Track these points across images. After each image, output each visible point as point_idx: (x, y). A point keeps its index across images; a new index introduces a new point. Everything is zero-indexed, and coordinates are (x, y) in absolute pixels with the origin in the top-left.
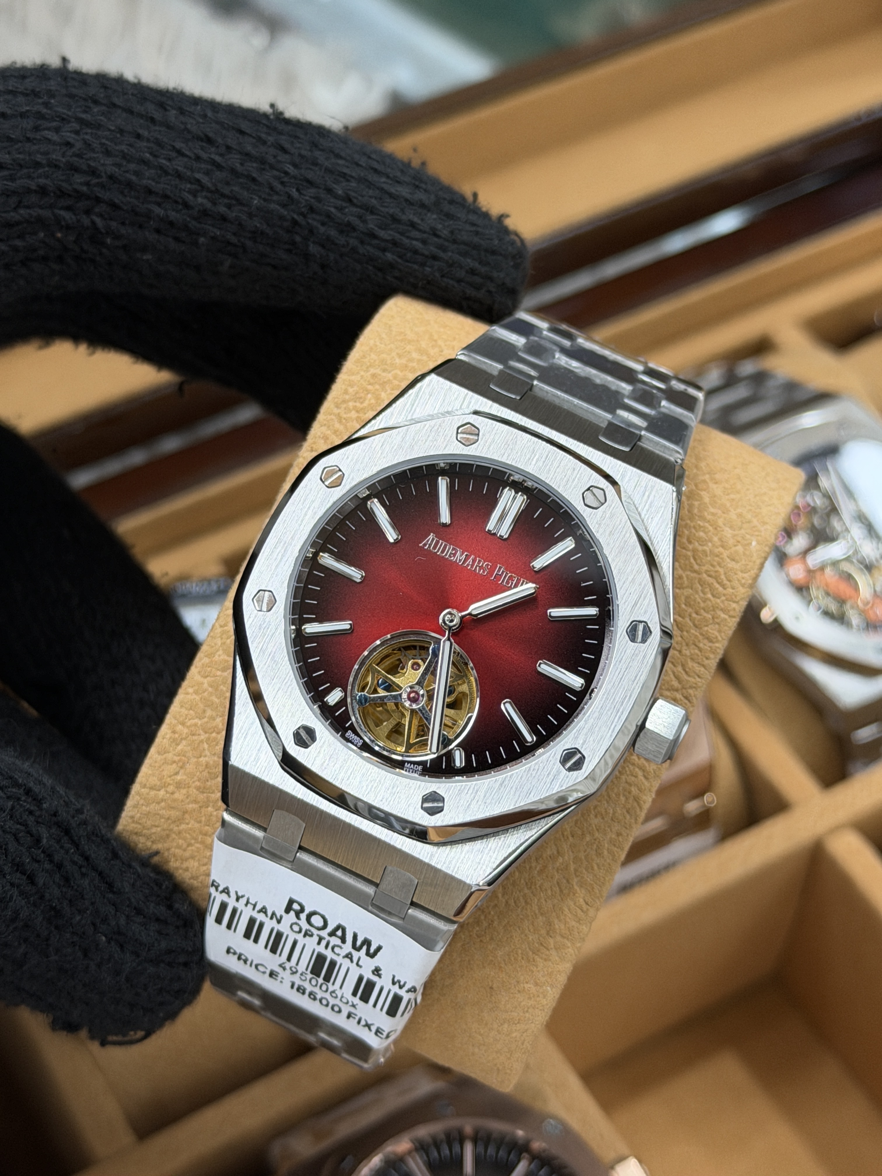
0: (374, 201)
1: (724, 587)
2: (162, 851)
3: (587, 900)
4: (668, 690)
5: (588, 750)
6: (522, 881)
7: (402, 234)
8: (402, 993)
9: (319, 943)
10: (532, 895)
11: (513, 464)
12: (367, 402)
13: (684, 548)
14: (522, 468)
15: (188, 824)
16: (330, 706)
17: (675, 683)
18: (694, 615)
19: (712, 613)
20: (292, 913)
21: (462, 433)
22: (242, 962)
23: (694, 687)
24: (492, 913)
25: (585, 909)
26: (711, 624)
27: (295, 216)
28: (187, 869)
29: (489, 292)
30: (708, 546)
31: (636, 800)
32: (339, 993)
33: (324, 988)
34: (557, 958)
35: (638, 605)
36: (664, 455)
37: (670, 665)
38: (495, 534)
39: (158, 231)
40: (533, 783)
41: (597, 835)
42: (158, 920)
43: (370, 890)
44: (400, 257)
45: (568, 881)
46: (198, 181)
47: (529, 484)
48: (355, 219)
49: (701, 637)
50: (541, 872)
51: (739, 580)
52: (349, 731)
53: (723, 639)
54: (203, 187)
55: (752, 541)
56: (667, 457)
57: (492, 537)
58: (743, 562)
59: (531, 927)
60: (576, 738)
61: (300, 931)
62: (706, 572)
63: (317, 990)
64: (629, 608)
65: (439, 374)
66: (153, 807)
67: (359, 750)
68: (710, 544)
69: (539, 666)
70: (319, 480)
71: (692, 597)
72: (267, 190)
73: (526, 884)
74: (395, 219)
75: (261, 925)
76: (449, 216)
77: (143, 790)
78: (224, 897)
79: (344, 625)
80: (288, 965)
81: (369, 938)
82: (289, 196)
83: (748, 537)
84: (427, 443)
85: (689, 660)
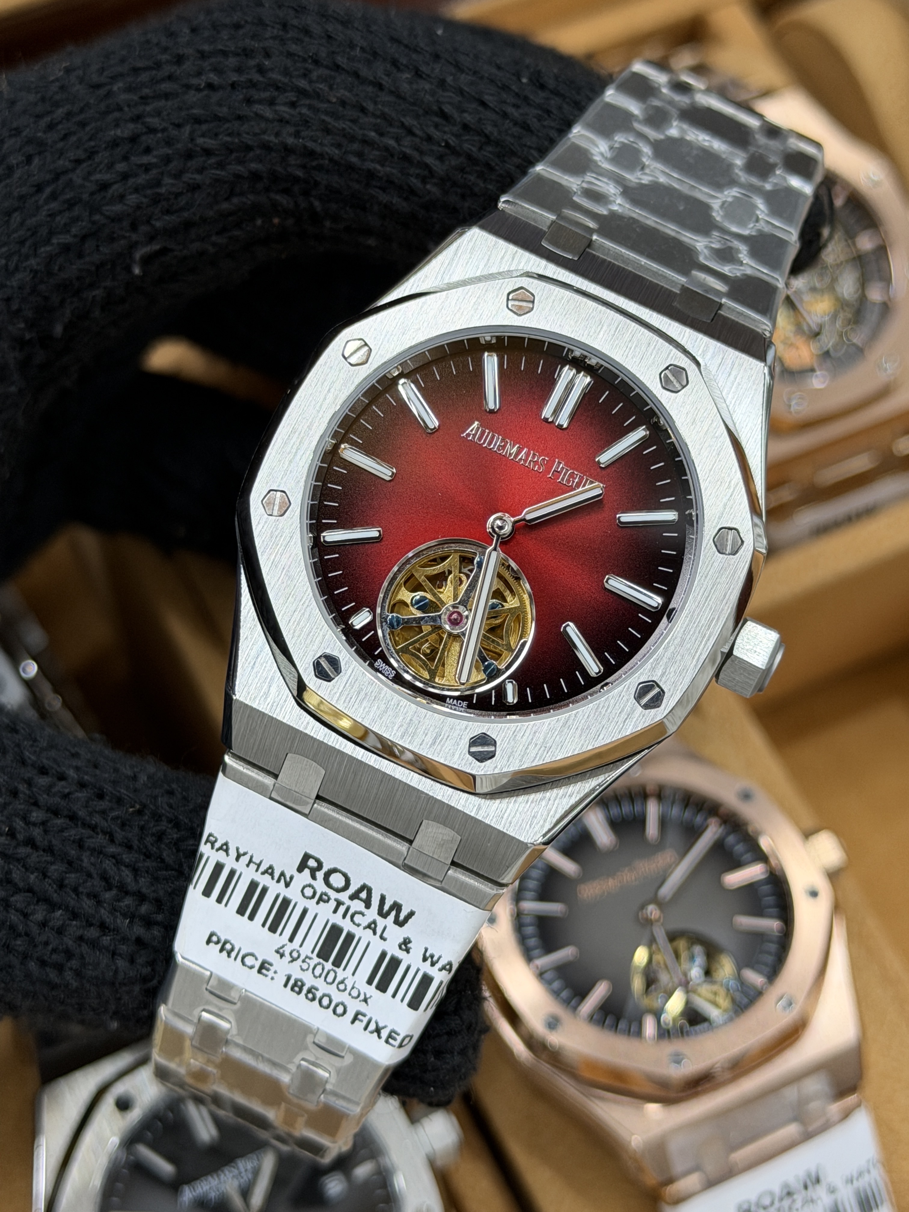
5: (668, 683)
8: (433, 972)
9: (336, 911)
16: (356, 630)
20: (307, 872)
21: (512, 299)
22: (225, 954)
32: (349, 983)
35: (727, 509)
36: (750, 326)
38: (552, 423)
40: (603, 723)
43: (402, 847)
47: (593, 361)
52: (379, 660)
57: (549, 426)
60: (653, 669)
61: (313, 896)
63: (320, 983)
64: (717, 513)
65: (481, 228)
67: (390, 683)
69: (607, 582)
70: (341, 357)
75: (265, 890)
78: (221, 856)
79: (373, 533)
81: (399, 901)
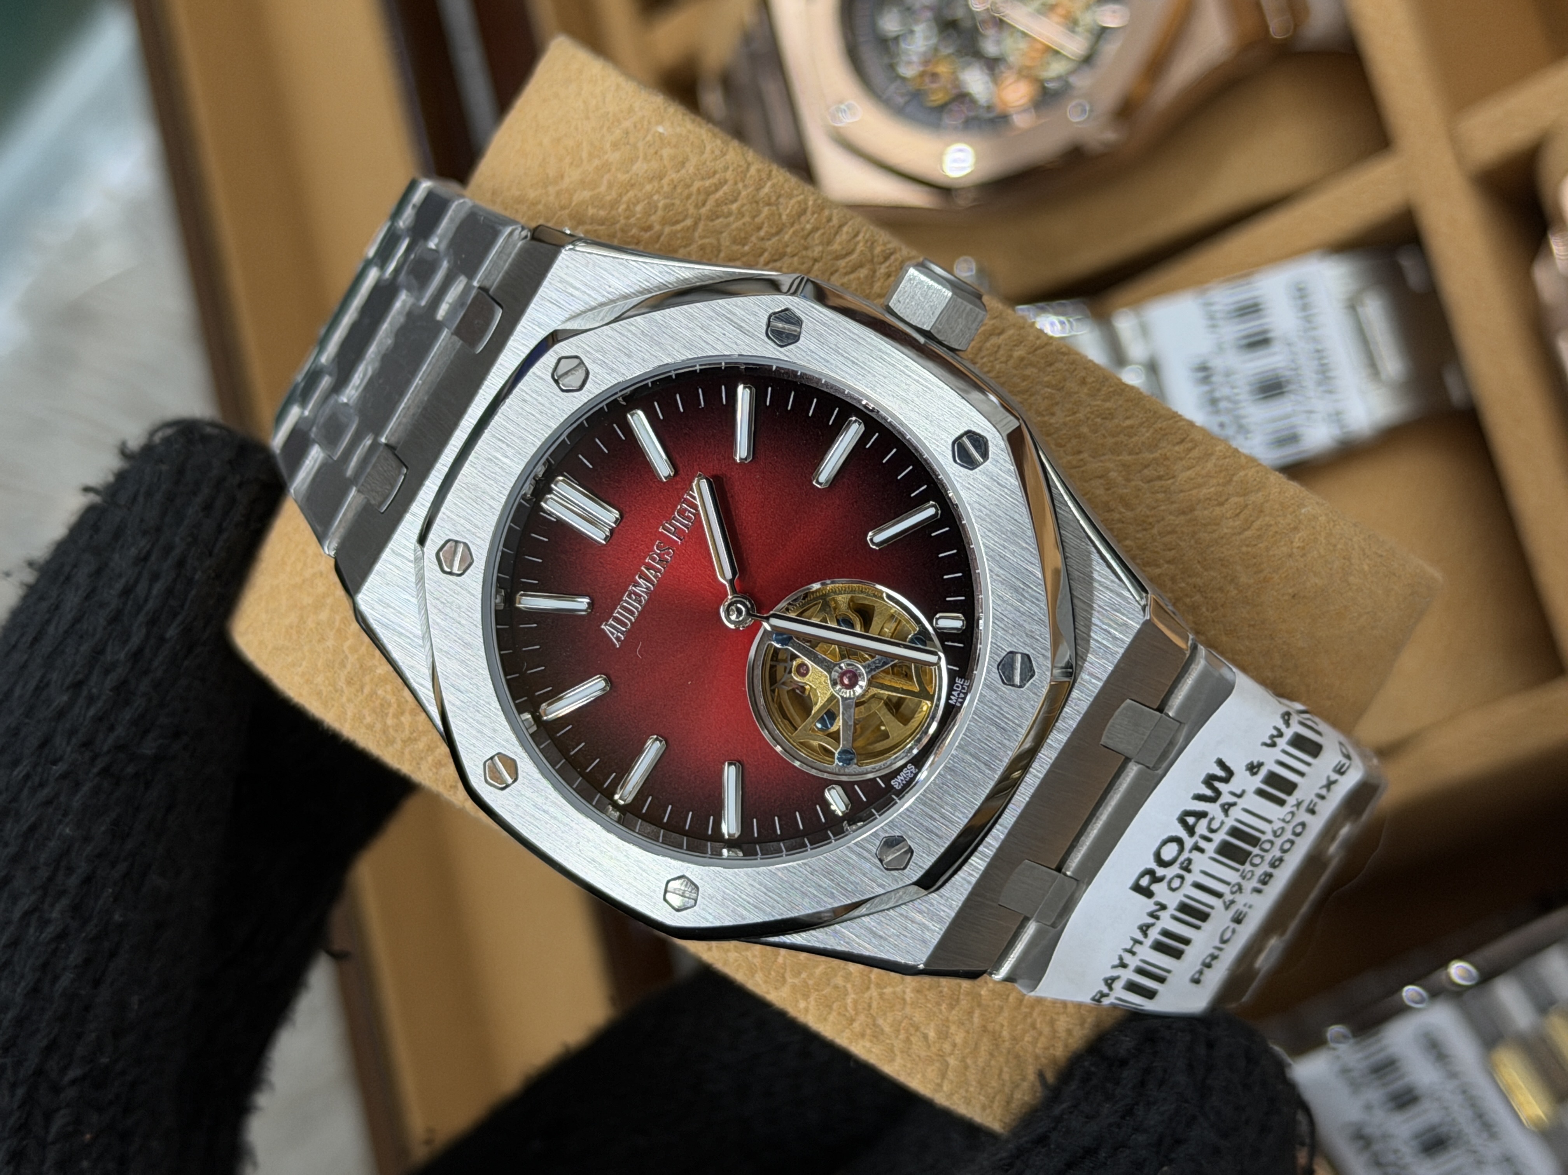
0: (85, 648)
1: (723, 183)
2: (1039, 1067)
3: (1178, 440)
4: (871, 285)
5: (957, 424)
6: (1139, 535)
7: (140, 609)
8: (1288, 733)
9: (1202, 851)
10: (1162, 523)
11: (507, 493)
12: (389, 697)
13: (659, 237)
14: (514, 480)
15: (1002, 1026)
16: (851, 808)
17: (863, 273)
18: (762, 233)
19: (761, 205)
20: (1155, 887)
21: (451, 567)
22: (1214, 963)
23: (872, 243)
24: (1183, 585)
25: (1190, 445)
26: (778, 209)
27: (95, 770)
28: (1069, 1032)
29: (240, 485)
30: (658, 201)
31: (1036, 350)
32: (1278, 825)
33: (1267, 846)
34: (1260, 494)
35: (742, 324)
36: (513, 255)
37: (834, 278)
38: (612, 531)
39: (97, 983)
41: (1080, 416)
42: (1143, 1084)
43: (1133, 770)
44: (175, 615)
45: (1146, 467)
46: (27, 914)
48: (109, 678)
49: (797, 227)
50: (1128, 506)
51: (715, 159)
52: (892, 783)
53: (803, 193)
54: (34, 910)
55: (657, 132)
56: (517, 249)
57: (615, 536)
58: (688, 149)
59: (1210, 528)
60: (937, 441)
61: (1182, 878)
62: (697, 207)
63: (1268, 857)
64: (747, 340)
65: (358, 589)
66: (972, 1076)
67: (924, 771)
68: (656, 197)
69: (821, 484)
70: (504, 792)
71: (735, 233)
72: (51, 810)
73: (1145, 530)
74: (115, 618)
75: (1166, 933)
76: (118, 534)
77: (945, 1088)
78: (1118, 985)
79: (730, 774)
80: (1228, 897)
81: (1203, 776)
82: (64, 776)
83: (649, 138)
84: (463, 622)
85: (830, 248)
